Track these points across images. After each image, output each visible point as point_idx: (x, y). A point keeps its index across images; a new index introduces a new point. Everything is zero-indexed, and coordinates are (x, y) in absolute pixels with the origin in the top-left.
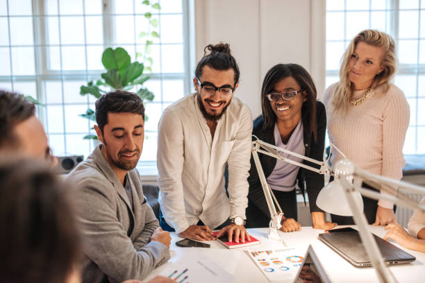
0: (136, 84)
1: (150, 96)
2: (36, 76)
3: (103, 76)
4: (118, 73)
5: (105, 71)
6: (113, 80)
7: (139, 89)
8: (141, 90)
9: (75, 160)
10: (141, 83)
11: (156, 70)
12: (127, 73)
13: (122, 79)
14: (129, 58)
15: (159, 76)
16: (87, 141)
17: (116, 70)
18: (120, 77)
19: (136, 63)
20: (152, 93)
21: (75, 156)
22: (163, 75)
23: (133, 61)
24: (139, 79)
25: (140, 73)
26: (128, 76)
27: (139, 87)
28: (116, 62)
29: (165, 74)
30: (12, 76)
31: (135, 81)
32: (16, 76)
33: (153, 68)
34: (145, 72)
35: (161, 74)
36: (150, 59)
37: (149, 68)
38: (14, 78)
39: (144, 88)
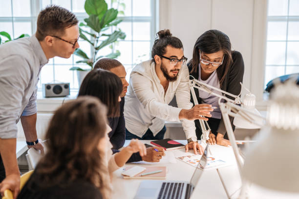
0: (112, 25)
1: (123, 36)
2: (32, 17)
3: (86, 20)
4: (97, 18)
5: (87, 16)
6: (93, 23)
7: (113, 31)
8: (115, 31)
9: (63, 87)
10: (115, 24)
11: (128, 14)
12: (104, 17)
13: (100, 22)
14: (106, 5)
15: (131, 18)
16: (72, 71)
17: (96, 15)
18: (99, 21)
19: (112, 10)
20: (124, 33)
21: (63, 84)
22: (134, 19)
23: (109, 8)
24: (113, 22)
25: (115, 17)
26: (105, 20)
27: (114, 28)
28: (96, 9)
29: (136, 17)
30: (12, 17)
31: (111, 23)
32: (16, 17)
33: (125, 12)
34: (119, 15)
35: (132, 17)
36: (123, 4)
37: (122, 12)
38: (14, 19)
39: (118, 30)
